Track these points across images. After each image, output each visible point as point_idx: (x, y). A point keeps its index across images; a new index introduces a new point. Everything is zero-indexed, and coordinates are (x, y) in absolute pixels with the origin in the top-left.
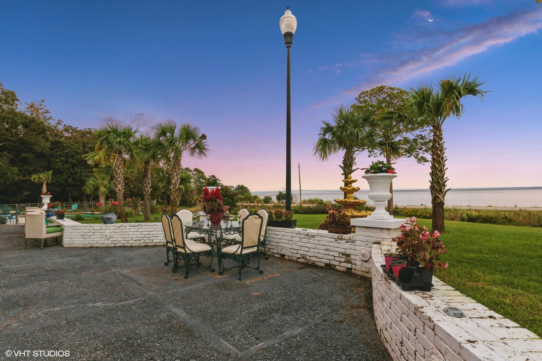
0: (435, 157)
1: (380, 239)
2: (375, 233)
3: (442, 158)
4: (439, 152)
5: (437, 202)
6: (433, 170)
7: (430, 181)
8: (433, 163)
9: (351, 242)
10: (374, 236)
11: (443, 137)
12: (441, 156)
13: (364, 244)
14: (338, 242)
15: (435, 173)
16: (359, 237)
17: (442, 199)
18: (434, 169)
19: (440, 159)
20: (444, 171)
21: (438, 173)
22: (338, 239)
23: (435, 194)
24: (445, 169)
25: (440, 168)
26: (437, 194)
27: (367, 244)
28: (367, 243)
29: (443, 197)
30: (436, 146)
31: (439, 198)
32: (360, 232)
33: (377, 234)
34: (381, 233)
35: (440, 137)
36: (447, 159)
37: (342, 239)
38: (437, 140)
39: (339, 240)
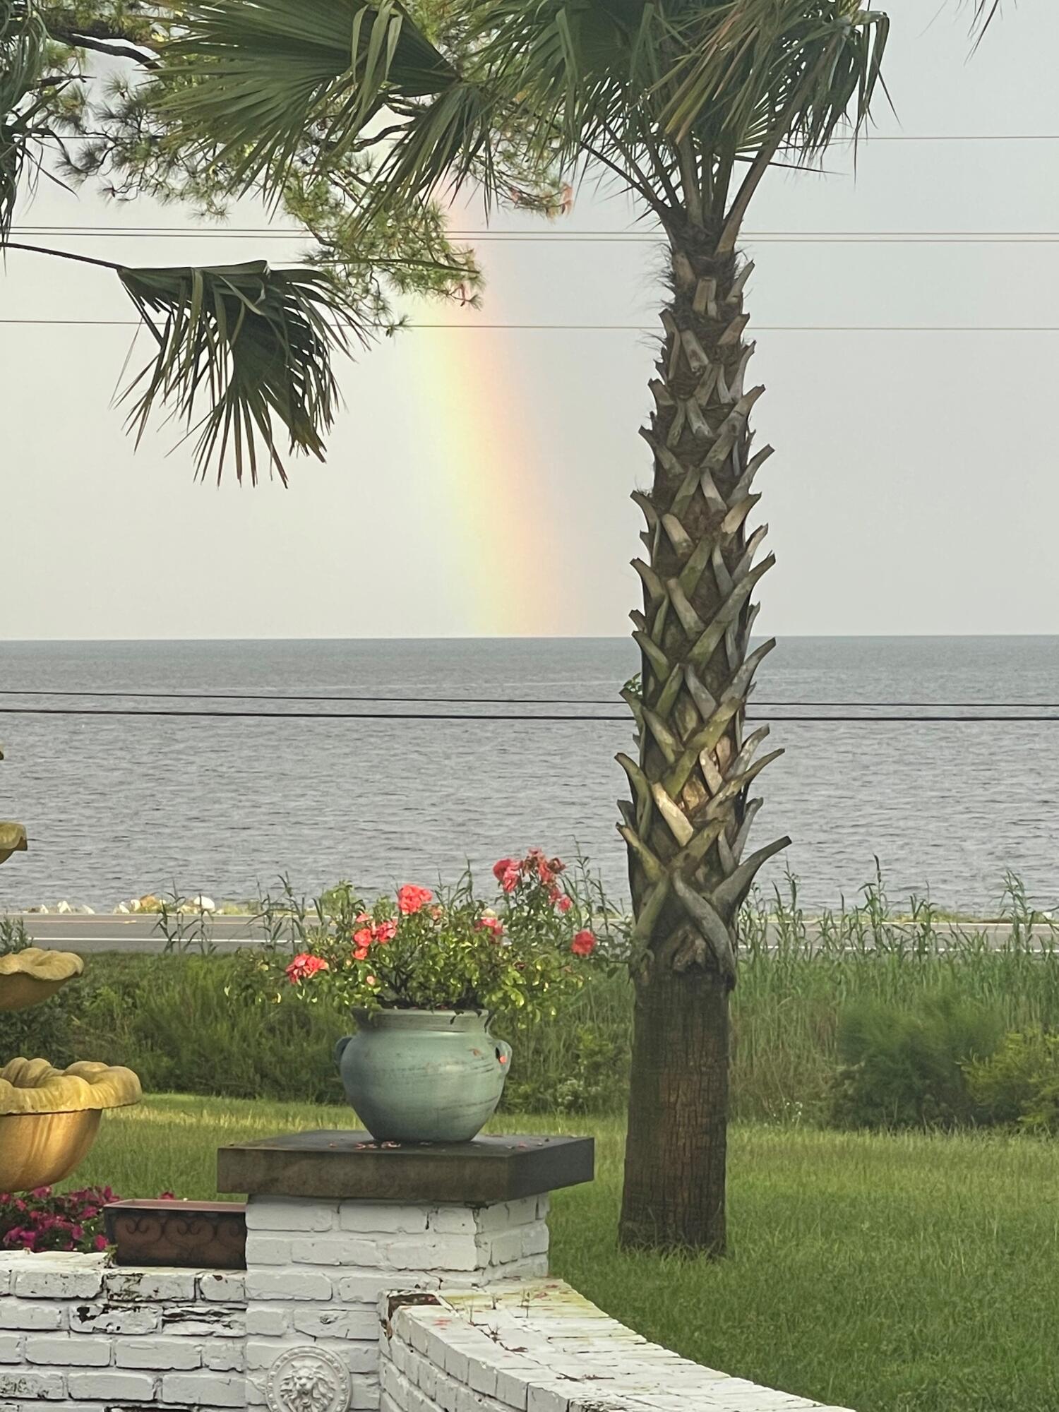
0: (678, 534)
1: (425, 1278)
2: (383, 1241)
3: (738, 547)
4: (711, 492)
5: (680, 963)
6: (654, 652)
7: (620, 757)
8: (656, 590)
9: (201, 1318)
10: (378, 1257)
11: (747, 336)
12: (730, 527)
13: (309, 1317)
14: (101, 1322)
15: (673, 686)
16: (270, 1271)
17: (721, 935)
18: (661, 646)
19: (718, 559)
20: (743, 673)
21: (693, 683)
22: (101, 1303)
23: (661, 889)
24: (750, 649)
25: (709, 643)
26: (680, 886)
27: (326, 1321)
28: (329, 1311)
29: (728, 915)
30: (687, 426)
31: (697, 924)
32: (285, 1238)
33: (402, 1243)
34: (429, 1239)
35: (726, 338)
36: (771, 560)
37: (131, 1300)
38: (694, 364)
39: (106, 1309)
